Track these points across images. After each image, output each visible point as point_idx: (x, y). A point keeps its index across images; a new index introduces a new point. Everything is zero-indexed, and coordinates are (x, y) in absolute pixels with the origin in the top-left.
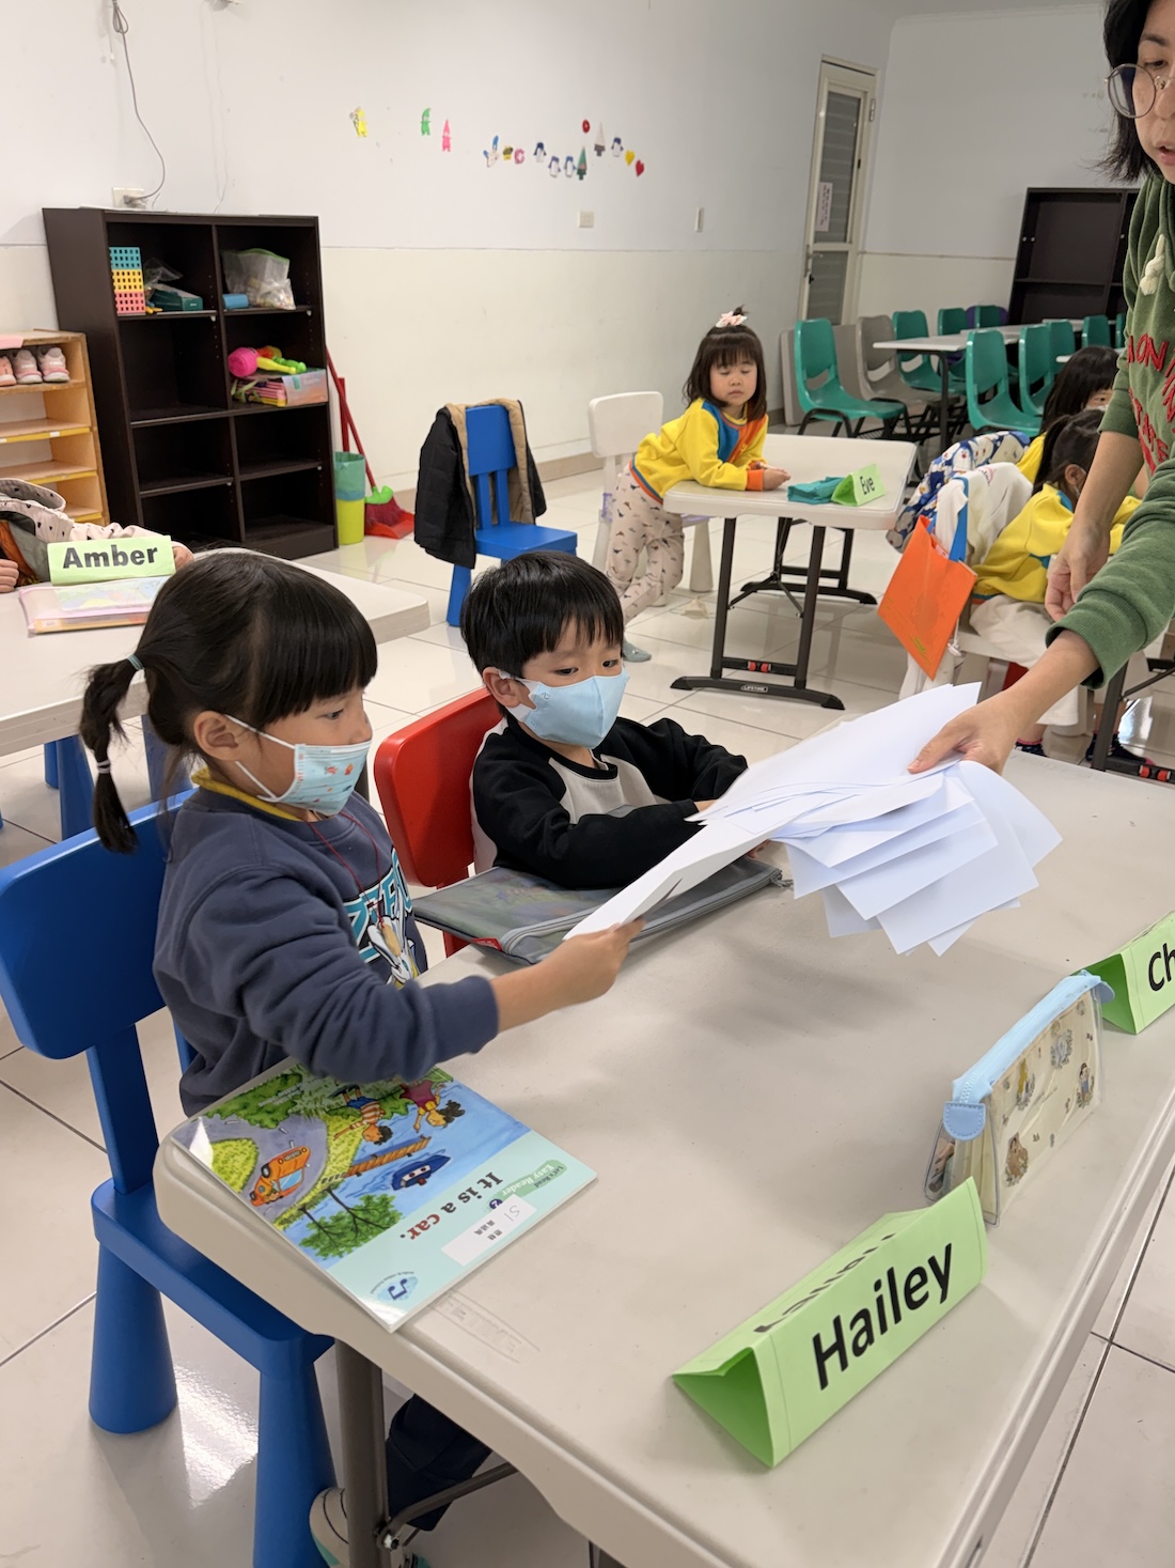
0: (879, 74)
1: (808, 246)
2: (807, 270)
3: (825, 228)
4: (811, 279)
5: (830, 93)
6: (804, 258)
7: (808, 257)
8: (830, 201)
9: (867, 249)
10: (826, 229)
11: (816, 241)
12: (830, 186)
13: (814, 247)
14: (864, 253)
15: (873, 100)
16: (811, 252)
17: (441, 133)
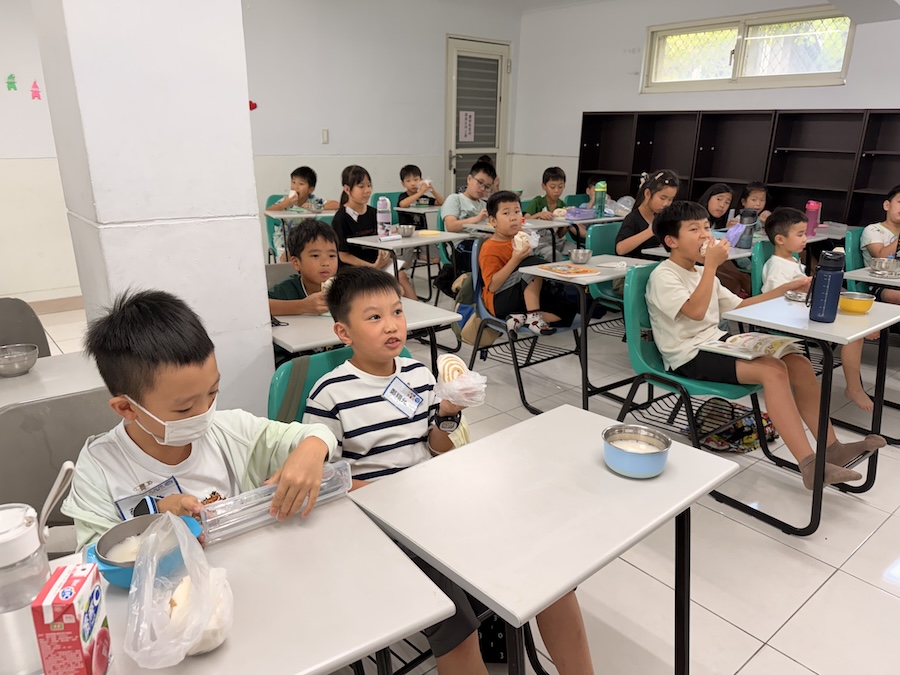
0: (512, 46)
1: (451, 151)
2: (451, 167)
3: (471, 138)
4: (455, 172)
5: (459, 57)
6: (448, 159)
7: (451, 158)
8: (473, 123)
9: (515, 151)
10: (473, 140)
11: (457, 147)
12: (472, 113)
13: (455, 152)
14: (513, 154)
15: (509, 61)
16: (454, 154)
17: (29, 87)
